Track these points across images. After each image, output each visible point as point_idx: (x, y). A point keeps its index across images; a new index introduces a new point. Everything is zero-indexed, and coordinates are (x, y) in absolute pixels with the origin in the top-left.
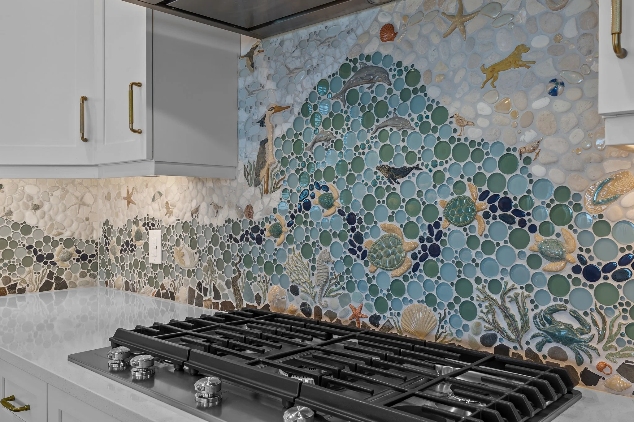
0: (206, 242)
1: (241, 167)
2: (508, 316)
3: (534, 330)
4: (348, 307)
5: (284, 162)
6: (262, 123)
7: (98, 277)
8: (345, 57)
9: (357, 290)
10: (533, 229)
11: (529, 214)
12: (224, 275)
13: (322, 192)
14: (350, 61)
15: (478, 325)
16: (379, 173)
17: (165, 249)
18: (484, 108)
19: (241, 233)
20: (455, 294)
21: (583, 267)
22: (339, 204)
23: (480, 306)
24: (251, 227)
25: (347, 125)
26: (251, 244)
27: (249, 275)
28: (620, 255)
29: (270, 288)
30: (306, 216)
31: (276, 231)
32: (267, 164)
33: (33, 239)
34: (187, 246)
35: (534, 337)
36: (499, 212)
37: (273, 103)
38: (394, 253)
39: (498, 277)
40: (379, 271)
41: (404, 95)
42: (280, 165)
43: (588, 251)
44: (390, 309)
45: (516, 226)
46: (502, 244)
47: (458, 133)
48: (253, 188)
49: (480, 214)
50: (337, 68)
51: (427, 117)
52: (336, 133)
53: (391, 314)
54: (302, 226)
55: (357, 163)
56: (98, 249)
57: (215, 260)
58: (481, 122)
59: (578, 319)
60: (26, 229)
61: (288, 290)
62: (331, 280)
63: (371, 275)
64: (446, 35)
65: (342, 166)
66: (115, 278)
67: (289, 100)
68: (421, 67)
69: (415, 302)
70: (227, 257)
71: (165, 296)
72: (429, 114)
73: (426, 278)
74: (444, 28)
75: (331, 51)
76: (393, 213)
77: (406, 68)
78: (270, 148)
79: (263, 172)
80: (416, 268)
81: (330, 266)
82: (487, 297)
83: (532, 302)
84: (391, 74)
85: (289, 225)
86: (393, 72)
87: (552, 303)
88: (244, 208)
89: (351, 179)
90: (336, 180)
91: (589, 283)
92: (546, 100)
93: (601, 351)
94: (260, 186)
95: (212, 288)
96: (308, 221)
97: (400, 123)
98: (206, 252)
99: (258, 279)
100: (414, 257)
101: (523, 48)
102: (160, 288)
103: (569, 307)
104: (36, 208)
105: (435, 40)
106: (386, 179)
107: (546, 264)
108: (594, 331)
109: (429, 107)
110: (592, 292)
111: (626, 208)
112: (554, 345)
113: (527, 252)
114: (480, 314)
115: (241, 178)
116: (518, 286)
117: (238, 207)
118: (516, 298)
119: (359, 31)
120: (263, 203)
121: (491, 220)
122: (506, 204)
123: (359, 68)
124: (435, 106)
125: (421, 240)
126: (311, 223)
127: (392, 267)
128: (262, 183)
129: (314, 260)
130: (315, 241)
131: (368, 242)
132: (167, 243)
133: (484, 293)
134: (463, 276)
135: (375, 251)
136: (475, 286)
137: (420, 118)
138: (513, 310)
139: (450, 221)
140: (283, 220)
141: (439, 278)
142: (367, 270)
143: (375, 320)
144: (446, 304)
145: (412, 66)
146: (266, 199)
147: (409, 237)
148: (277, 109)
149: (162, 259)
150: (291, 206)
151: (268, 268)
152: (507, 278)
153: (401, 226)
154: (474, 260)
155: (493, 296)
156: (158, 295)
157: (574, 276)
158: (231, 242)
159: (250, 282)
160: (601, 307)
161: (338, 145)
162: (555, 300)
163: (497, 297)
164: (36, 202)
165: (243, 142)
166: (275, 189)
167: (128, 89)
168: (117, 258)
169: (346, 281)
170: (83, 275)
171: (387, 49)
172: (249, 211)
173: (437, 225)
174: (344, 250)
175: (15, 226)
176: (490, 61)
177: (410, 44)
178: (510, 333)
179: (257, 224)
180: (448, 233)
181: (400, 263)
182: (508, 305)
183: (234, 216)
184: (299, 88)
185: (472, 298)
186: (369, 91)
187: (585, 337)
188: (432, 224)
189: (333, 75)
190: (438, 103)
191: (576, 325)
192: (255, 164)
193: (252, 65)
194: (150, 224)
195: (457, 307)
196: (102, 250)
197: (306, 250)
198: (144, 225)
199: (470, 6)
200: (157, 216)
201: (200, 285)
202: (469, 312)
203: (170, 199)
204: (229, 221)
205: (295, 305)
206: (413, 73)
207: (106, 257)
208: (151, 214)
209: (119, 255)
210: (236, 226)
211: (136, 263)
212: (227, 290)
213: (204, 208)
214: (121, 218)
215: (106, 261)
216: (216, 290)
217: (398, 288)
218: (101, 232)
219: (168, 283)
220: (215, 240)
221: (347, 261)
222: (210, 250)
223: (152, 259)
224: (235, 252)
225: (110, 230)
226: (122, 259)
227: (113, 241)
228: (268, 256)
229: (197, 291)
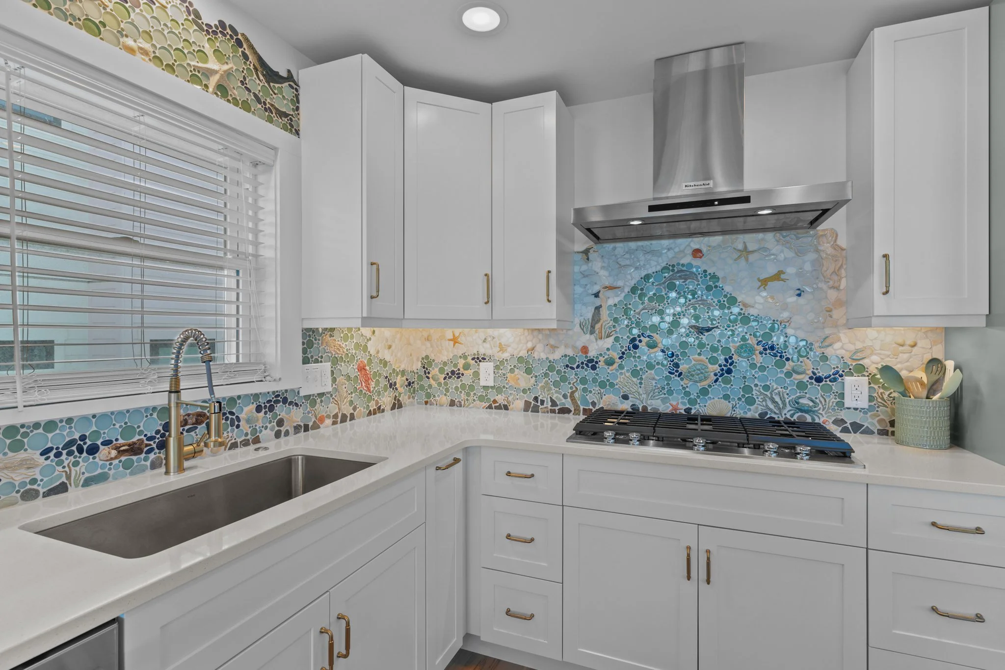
0: (543, 370)
1: (577, 321)
2: (773, 401)
3: (788, 408)
4: (668, 404)
5: (616, 320)
6: (596, 295)
7: (416, 398)
8: (666, 263)
9: (675, 395)
10: (788, 359)
11: (785, 352)
12: (561, 390)
13: (647, 339)
14: (670, 265)
15: (757, 408)
16: (691, 329)
17: (497, 375)
18: (759, 299)
19: (577, 363)
20: (742, 393)
21: (814, 377)
22: (661, 346)
23: (758, 398)
24: (586, 360)
25: (667, 301)
26: (586, 370)
27: (585, 390)
28: (833, 371)
29: (604, 397)
30: (635, 353)
31: (610, 362)
32: (601, 321)
33: (388, 371)
34: (522, 373)
35: (789, 411)
36: (768, 351)
37: (607, 284)
38: (702, 373)
39: (768, 384)
40: (691, 383)
41: (709, 288)
42: (612, 322)
43: (817, 369)
44: (699, 404)
45: (778, 358)
46: (770, 367)
47: (744, 311)
48: (588, 336)
49: (757, 352)
50: (659, 268)
51: (724, 301)
52: (659, 305)
53: (700, 406)
54: (632, 359)
55: (676, 323)
56: (416, 378)
57: (551, 381)
58: (757, 306)
59: (813, 401)
61: (619, 397)
62: (655, 390)
63: (685, 386)
64: (736, 260)
66: (437, 398)
67: (620, 283)
68: (720, 274)
69: (716, 399)
70: (564, 379)
71: (499, 408)
72: (725, 299)
73: (723, 385)
74: (736, 256)
75: (655, 258)
76: (701, 351)
77: (710, 274)
78: (604, 313)
79: (597, 326)
80: (716, 381)
81: (654, 382)
82: (761, 393)
83: (788, 394)
84: (699, 277)
85: (620, 358)
86: (701, 275)
87: (798, 394)
88: (580, 348)
89: (670, 332)
90: (658, 332)
91: (817, 384)
92: (795, 298)
93: (824, 414)
94: (595, 334)
95: (549, 400)
96: (637, 356)
97: (705, 302)
98: (542, 376)
99: (593, 392)
100: (716, 375)
101: (781, 272)
102: (491, 403)
103: (807, 395)
104: (389, 347)
105: (730, 261)
106: (695, 333)
107: (795, 376)
108: (820, 406)
109: (725, 296)
110: (819, 388)
111: (836, 350)
112: (800, 414)
113: (785, 370)
114: (757, 402)
115: (577, 329)
116: (780, 387)
117: (574, 347)
118: (779, 393)
119: (677, 250)
120: (597, 345)
121: (763, 355)
122: (772, 347)
123: (676, 270)
124: (729, 296)
125: (720, 366)
126: (639, 357)
127: (701, 381)
128: (597, 332)
129: (641, 379)
130: (642, 367)
131: (683, 367)
132: (500, 371)
133: (760, 391)
134: (746, 384)
135: (689, 372)
136: (754, 388)
137: (719, 301)
138: (777, 399)
139: (739, 356)
140: (616, 355)
141: (732, 385)
142: (682, 383)
143: (688, 410)
144: (736, 399)
145: (714, 273)
146: (600, 342)
147: (712, 364)
148: (611, 288)
149: (494, 383)
150: (622, 347)
151: (602, 385)
152: (774, 384)
153: (707, 358)
154: (753, 375)
155: (765, 393)
156: (490, 407)
157: (810, 381)
158: (567, 369)
159: (585, 394)
160: (824, 395)
161: (661, 313)
162: (800, 393)
163: (768, 393)
164: (389, 343)
165: (578, 306)
166: (609, 336)
168: (440, 384)
169: (666, 390)
170: (409, 398)
171: (696, 262)
172: (585, 350)
173: (731, 358)
174: (665, 372)
175: (381, 361)
176: (764, 276)
177: (713, 261)
178: (775, 410)
179: (592, 358)
180: (738, 362)
181: (706, 378)
182: (774, 396)
183: (570, 352)
184: (629, 277)
185: (753, 395)
186: (684, 284)
187: (816, 409)
188: (728, 357)
189: (656, 272)
190: (731, 294)
191: (811, 404)
192: (590, 321)
193: (588, 259)
194: (479, 359)
195: (743, 400)
196: (420, 378)
197: (635, 373)
198: (473, 359)
199: (751, 247)
200: (489, 352)
201: (536, 399)
202: (751, 401)
203: (503, 341)
204: (566, 356)
205: (626, 406)
206: (714, 277)
207: (425, 383)
208: (482, 351)
209: (442, 381)
210: (572, 359)
211: (463, 386)
212: (564, 401)
213: (540, 347)
214: (445, 354)
215: (426, 385)
216: (552, 401)
217: (704, 392)
218: (420, 364)
219: (501, 399)
220: (551, 368)
221: (667, 378)
222: (546, 375)
223: (483, 383)
224: (571, 375)
225: (430, 363)
226: (446, 384)
227: (435, 371)
228: (602, 378)
229: (533, 402)
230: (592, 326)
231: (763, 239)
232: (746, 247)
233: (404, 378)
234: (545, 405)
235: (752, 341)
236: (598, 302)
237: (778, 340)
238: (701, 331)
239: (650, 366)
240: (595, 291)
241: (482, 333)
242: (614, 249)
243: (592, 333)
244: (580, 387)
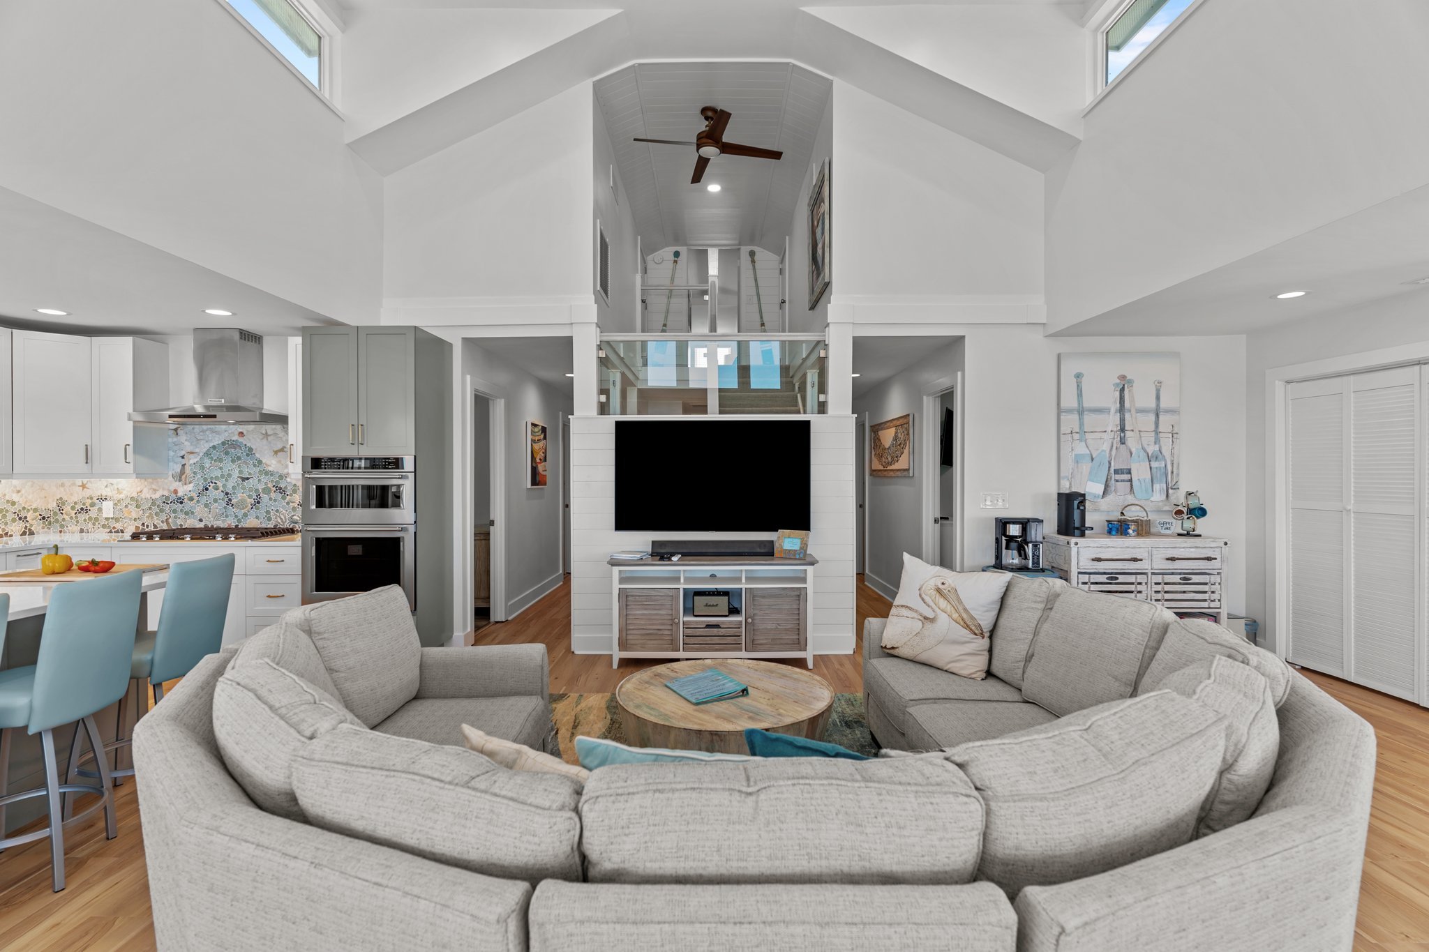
0: (148, 505)
1: (170, 473)
2: (281, 519)
3: (288, 521)
4: (225, 522)
5: (195, 473)
6: (183, 457)
8: (224, 439)
9: (229, 517)
10: (288, 495)
12: (160, 518)
13: (214, 484)
14: (226, 440)
15: (272, 521)
16: (238, 479)
17: (116, 510)
18: (274, 462)
19: (171, 500)
20: (265, 514)
22: (221, 489)
23: (273, 517)
24: (176, 498)
25: (225, 462)
26: (176, 504)
27: (175, 517)
29: (188, 521)
30: (206, 493)
31: (191, 499)
32: (185, 473)
33: (17, 508)
34: (133, 507)
37: (189, 450)
38: (244, 504)
39: (278, 509)
40: (238, 510)
41: (248, 455)
42: (192, 474)
44: (243, 521)
45: (283, 494)
46: (279, 499)
47: (266, 468)
48: (177, 483)
49: (273, 491)
50: (220, 442)
51: (256, 462)
52: (220, 464)
54: (204, 496)
55: (229, 475)
56: (49, 513)
57: (153, 512)
58: (273, 466)
60: (13, 503)
61: (197, 520)
62: (218, 514)
63: (235, 512)
65: (222, 476)
66: (69, 528)
67: (197, 450)
68: (253, 447)
69: (252, 518)
70: (162, 510)
71: (117, 532)
73: (255, 510)
74: (261, 437)
75: (218, 436)
76: (243, 491)
77: (248, 447)
78: (187, 469)
79: (184, 477)
80: (252, 508)
81: (218, 510)
82: (275, 514)
85: (197, 496)
86: (243, 447)
88: (173, 490)
89: (226, 480)
90: (220, 481)
94: (182, 482)
96: (207, 495)
97: (245, 463)
98: (147, 509)
99: (181, 518)
100: (251, 505)
101: (284, 447)
102: (111, 529)
104: (19, 492)
105: (259, 440)
106: (240, 481)
107: (291, 504)
109: (256, 459)
113: (286, 501)
115: (171, 478)
116: (284, 510)
117: (169, 490)
118: (283, 513)
119: (230, 432)
120: (183, 488)
121: (276, 493)
122: (280, 489)
123: (230, 444)
125: (254, 499)
126: (209, 495)
127: (243, 508)
128: (183, 480)
129: (210, 508)
130: (211, 502)
131: (234, 501)
132: (118, 507)
134: (267, 509)
135: (237, 504)
136: (271, 511)
137: (253, 462)
138: (282, 517)
139: (263, 493)
140: (194, 495)
141: (260, 510)
142: (234, 510)
143: (237, 526)
144: (262, 517)
145: (250, 446)
146: (185, 487)
147: (249, 498)
148: (191, 453)
149: (113, 515)
150: (198, 489)
151: (186, 513)
152: (281, 509)
153: (247, 495)
154: (271, 504)
155: (277, 514)
156: (111, 532)
158: (164, 504)
159: (176, 520)
161: (221, 468)
164: (18, 489)
165: (171, 464)
166: (190, 483)
167: (124, 447)
168: (71, 518)
169: (225, 514)
170: (43, 528)
171: (241, 440)
172: (176, 492)
173: (259, 495)
174: (224, 504)
175: (8, 501)
176: (275, 449)
177: (249, 440)
179: (180, 496)
180: (263, 497)
181: (246, 507)
183: (166, 493)
184: (202, 446)
185: (270, 515)
186: (234, 452)
189: (219, 444)
190: (259, 458)
192: (179, 473)
193: (177, 434)
194: (102, 499)
195: (266, 518)
196: (55, 514)
197: (206, 505)
198: (98, 499)
199: (269, 433)
200: (109, 494)
201: (143, 524)
202: (269, 519)
203: (120, 486)
204: (163, 496)
205: (201, 525)
206: (251, 449)
207: (60, 517)
208: (104, 494)
209: (74, 516)
210: (167, 498)
211: (90, 519)
212: (162, 524)
213: (145, 490)
214: (76, 495)
215: (60, 519)
216: (154, 525)
217: (245, 515)
218: (55, 503)
219: (119, 526)
220: (154, 504)
221: (225, 508)
222: (150, 508)
223: (105, 515)
224: (167, 508)
225: (63, 503)
226: (76, 517)
227: (67, 508)
228: (186, 509)
229: (141, 527)
230: (180, 477)
231: (275, 429)
232: (266, 433)
233: (38, 514)
234: (149, 528)
235: (270, 485)
236: (183, 461)
237: (282, 485)
238: (244, 479)
239: (215, 501)
240: (182, 455)
241: (104, 482)
242: (193, 429)
243: (180, 480)
244: (172, 515)
